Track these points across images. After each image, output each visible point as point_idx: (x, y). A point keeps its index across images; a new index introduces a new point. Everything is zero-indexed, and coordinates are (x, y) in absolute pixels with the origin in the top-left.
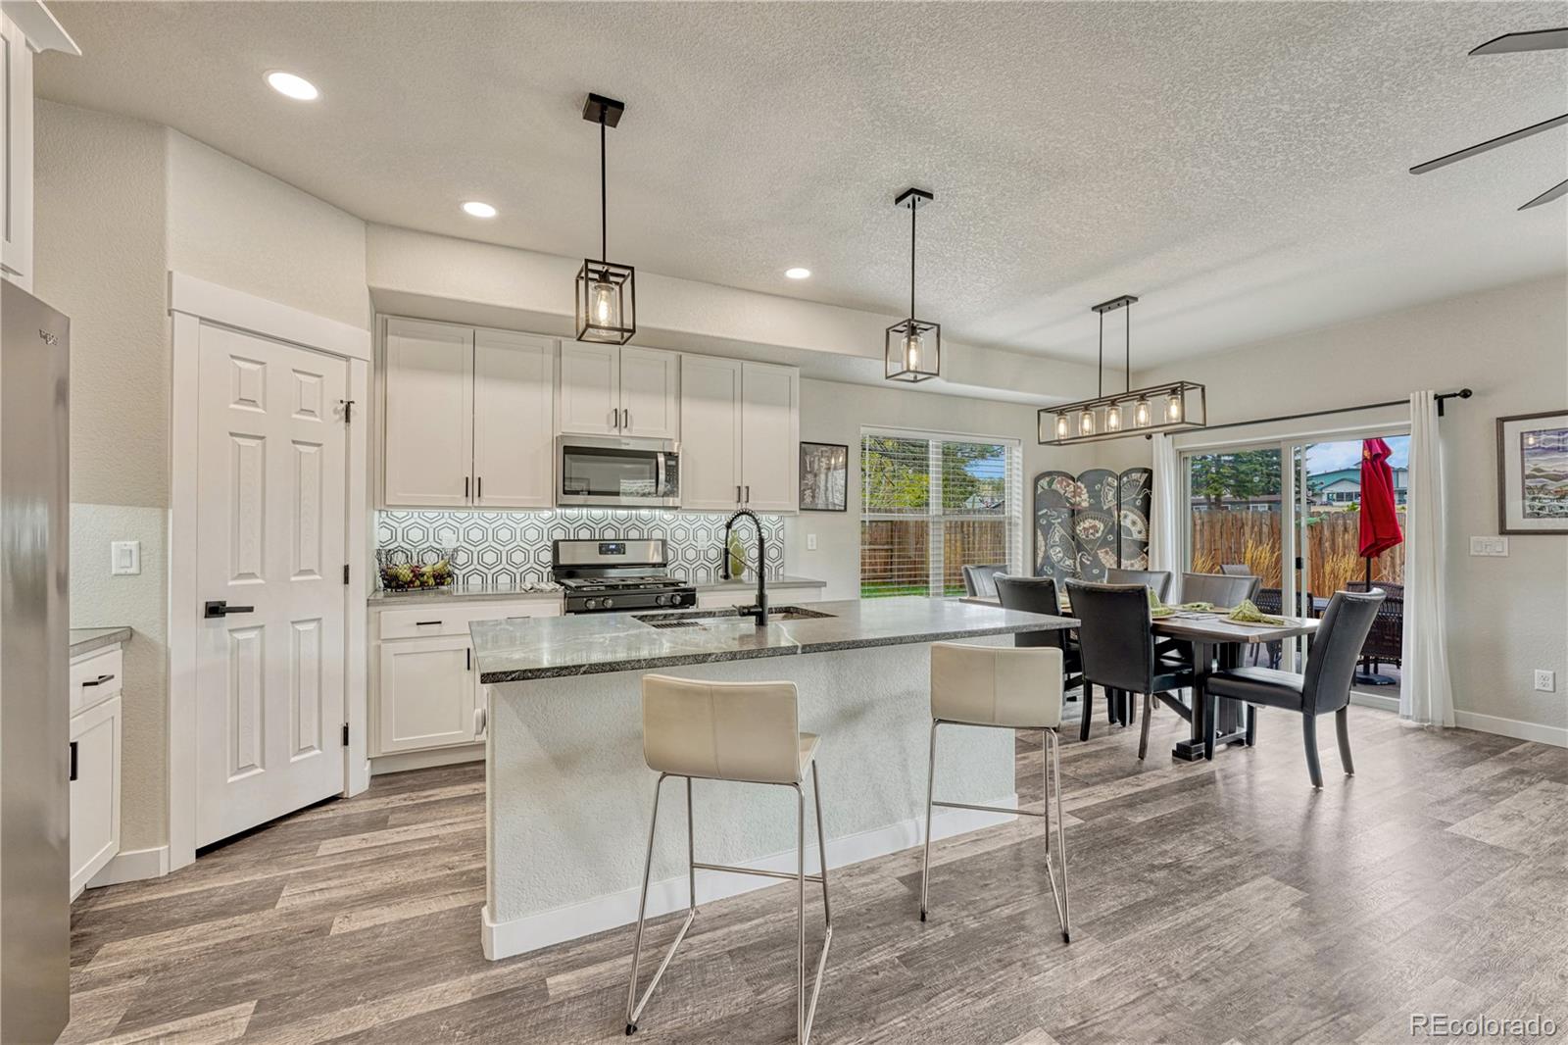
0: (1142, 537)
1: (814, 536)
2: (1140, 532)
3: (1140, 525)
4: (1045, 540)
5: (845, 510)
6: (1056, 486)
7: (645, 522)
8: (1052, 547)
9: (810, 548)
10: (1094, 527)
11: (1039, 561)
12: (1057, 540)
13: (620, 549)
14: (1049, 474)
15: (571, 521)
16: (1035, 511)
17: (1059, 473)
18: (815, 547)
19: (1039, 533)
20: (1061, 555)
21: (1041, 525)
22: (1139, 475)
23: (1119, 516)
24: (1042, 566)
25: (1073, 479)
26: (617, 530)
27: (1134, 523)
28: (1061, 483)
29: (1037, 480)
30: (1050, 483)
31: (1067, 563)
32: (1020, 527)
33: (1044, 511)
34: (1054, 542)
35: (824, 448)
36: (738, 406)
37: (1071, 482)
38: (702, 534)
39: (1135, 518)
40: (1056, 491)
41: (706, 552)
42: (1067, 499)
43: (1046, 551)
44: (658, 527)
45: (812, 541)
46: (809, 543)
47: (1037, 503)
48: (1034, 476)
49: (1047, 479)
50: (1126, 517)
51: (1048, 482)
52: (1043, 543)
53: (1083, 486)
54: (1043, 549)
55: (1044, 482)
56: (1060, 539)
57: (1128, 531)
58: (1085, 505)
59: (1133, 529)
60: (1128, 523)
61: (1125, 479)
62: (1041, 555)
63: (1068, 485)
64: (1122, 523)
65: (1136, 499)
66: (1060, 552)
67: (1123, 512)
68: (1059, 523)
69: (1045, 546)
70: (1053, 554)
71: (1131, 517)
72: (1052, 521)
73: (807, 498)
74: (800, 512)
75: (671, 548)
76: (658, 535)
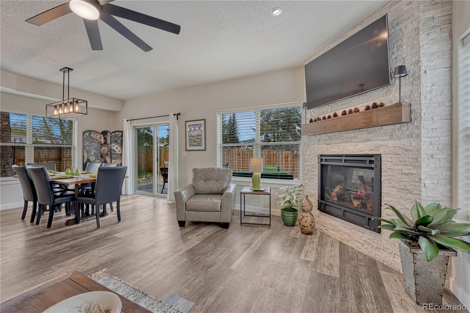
0: (120, 152)
2: (119, 151)
3: (119, 149)
4: (87, 154)
6: (92, 135)
8: (90, 156)
10: (105, 149)
11: (85, 161)
12: (93, 154)
14: (88, 131)
16: (83, 143)
17: (93, 131)
19: (85, 151)
20: (95, 159)
21: (86, 148)
22: (119, 133)
23: (111, 146)
25: (99, 133)
27: (117, 148)
28: (94, 134)
29: (84, 133)
31: (97, 161)
32: (77, 149)
33: (87, 144)
37: (98, 134)
39: (117, 146)
40: (92, 137)
42: (97, 140)
43: (88, 158)
47: (84, 141)
48: (84, 131)
49: (88, 133)
50: (113, 146)
51: (89, 134)
52: (86, 155)
53: (102, 136)
54: (86, 157)
55: (87, 134)
56: (94, 153)
57: (115, 151)
58: (103, 142)
59: (117, 150)
60: (114, 148)
61: (113, 134)
62: (85, 159)
63: (98, 135)
64: (112, 148)
65: (117, 141)
66: (94, 158)
67: (112, 145)
68: (93, 148)
69: (88, 156)
70: (91, 158)
71: (116, 146)
72: (91, 147)
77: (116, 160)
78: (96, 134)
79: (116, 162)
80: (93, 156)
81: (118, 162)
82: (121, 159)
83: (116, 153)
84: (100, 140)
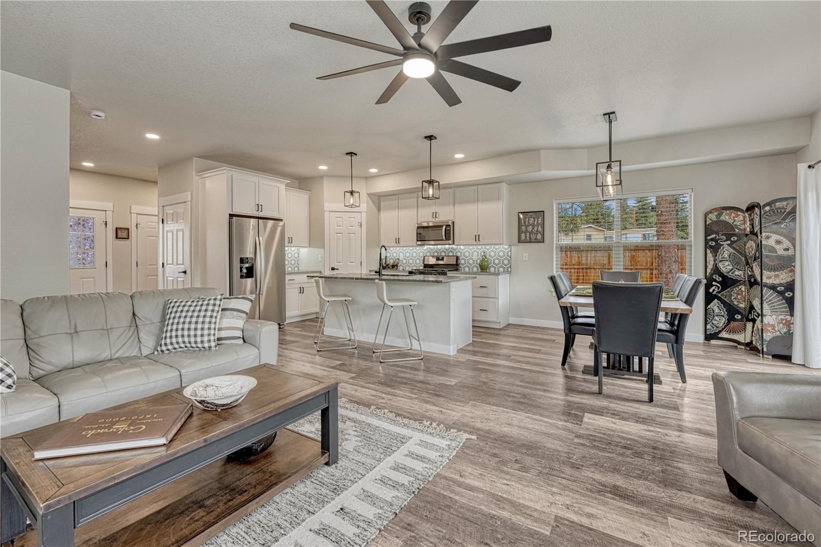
0: (788, 253)
1: (527, 254)
3: (786, 243)
4: (715, 256)
5: (544, 242)
6: (725, 217)
7: (454, 250)
8: (721, 261)
9: (524, 260)
10: (752, 246)
11: (709, 271)
12: (726, 256)
13: (443, 259)
14: (716, 209)
15: (432, 250)
16: (706, 236)
17: (728, 208)
18: (527, 259)
19: (708, 251)
20: (731, 267)
21: (711, 247)
22: (787, 203)
23: (762, 237)
24: (712, 275)
25: (742, 210)
26: (438, 252)
27: (779, 242)
28: (729, 215)
29: (706, 215)
30: (719, 216)
31: (737, 273)
32: (695, 248)
33: (713, 236)
34: (724, 257)
35: (531, 214)
36: (476, 203)
37: (740, 213)
38: (475, 254)
39: (780, 238)
40: (725, 222)
41: (477, 261)
43: (716, 265)
44: (459, 251)
45: (526, 256)
46: (524, 258)
47: (708, 230)
48: (706, 211)
49: (716, 213)
50: (768, 237)
51: (717, 216)
52: (712, 259)
53: (747, 215)
54: (712, 263)
55: (714, 215)
56: (729, 256)
57: (772, 249)
58: (748, 229)
59: (778, 247)
60: (771, 242)
61: (767, 209)
62: (710, 267)
63: (738, 216)
64: (763, 242)
65: (781, 223)
66: (728, 265)
67: (764, 234)
68: (728, 244)
69: (715, 260)
71: (776, 237)
72: (721, 243)
73: (523, 237)
74: (519, 244)
75: (463, 259)
76: (459, 254)
77: (776, 273)
78: (733, 215)
79: (777, 276)
80: (727, 260)
81: (781, 277)
82: (793, 271)
83: (777, 253)
84: (744, 226)
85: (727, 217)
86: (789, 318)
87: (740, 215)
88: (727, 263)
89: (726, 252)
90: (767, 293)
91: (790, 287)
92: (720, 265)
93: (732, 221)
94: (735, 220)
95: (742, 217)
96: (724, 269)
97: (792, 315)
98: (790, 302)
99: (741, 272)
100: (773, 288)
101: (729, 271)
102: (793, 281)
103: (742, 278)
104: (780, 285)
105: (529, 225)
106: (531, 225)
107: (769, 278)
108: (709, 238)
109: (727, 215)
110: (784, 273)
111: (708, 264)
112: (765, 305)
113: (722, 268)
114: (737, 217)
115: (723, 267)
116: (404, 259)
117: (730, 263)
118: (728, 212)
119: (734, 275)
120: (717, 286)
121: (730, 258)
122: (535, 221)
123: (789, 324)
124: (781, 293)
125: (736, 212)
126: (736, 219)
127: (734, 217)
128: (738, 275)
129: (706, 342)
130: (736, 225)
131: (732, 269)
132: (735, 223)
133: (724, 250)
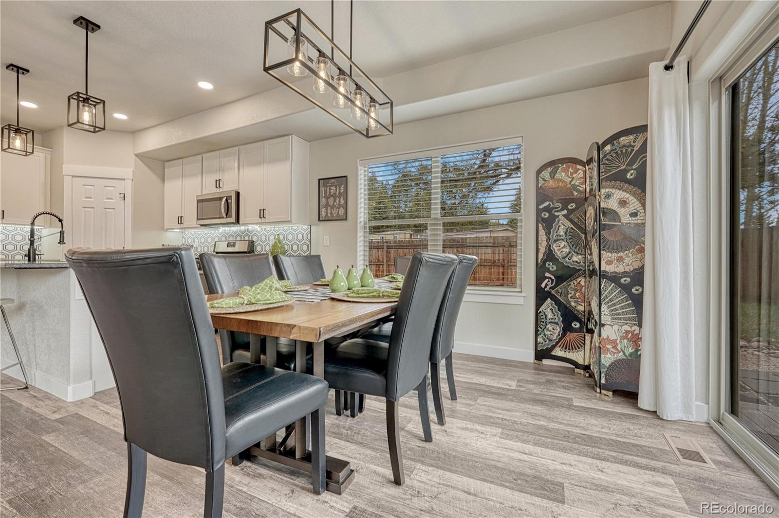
1: (328, 238)
3: (633, 205)
4: (548, 233)
5: (346, 219)
6: (561, 174)
8: (555, 241)
12: (562, 233)
14: (551, 163)
15: (227, 233)
16: (538, 205)
17: (564, 160)
19: (540, 227)
20: (567, 250)
21: (544, 220)
24: (544, 262)
25: (580, 162)
28: (566, 171)
29: (539, 172)
30: (553, 175)
31: (575, 258)
33: (547, 204)
34: (559, 236)
35: (333, 181)
36: (262, 166)
37: (579, 167)
39: (624, 195)
40: (562, 182)
43: (549, 247)
44: (250, 234)
46: (325, 241)
47: (540, 196)
49: (549, 170)
52: (545, 238)
54: (544, 244)
55: (545, 173)
56: (566, 233)
57: (615, 216)
58: (588, 190)
59: (622, 211)
60: (612, 204)
61: (608, 148)
62: (542, 250)
63: (576, 171)
64: (602, 205)
65: (626, 171)
66: (564, 247)
67: (602, 192)
68: (564, 215)
69: (548, 240)
70: (556, 248)
71: (619, 194)
72: (556, 214)
73: (323, 214)
74: (319, 222)
75: (259, 244)
76: (255, 239)
77: (619, 255)
78: (570, 170)
79: (620, 259)
80: (563, 240)
81: (627, 260)
82: (642, 250)
83: (620, 222)
84: (584, 186)
85: (563, 174)
86: (636, 328)
87: (579, 169)
88: (563, 244)
89: (562, 227)
90: (609, 288)
91: (638, 277)
92: (555, 247)
93: (570, 179)
94: (574, 178)
95: (582, 172)
96: (559, 253)
97: (640, 325)
98: (638, 302)
99: (580, 257)
100: (615, 279)
101: (565, 255)
102: (643, 267)
103: (582, 266)
104: (625, 274)
105: (331, 196)
106: (332, 196)
107: (609, 263)
108: (541, 207)
109: (563, 170)
110: (630, 255)
111: (540, 247)
112: (604, 308)
113: (556, 251)
114: (576, 173)
115: (559, 250)
116: (199, 245)
117: (566, 244)
118: (564, 166)
119: (571, 261)
120: (550, 278)
121: (566, 236)
122: (336, 190)
123: (636, 340)
124: (626, 288)
125: (574, 165)
126: (574, 175)
127: (572, 174)
128: (576, 262)
129: (536, 362)
130: (574, 185)
131: (569, 253)
132: (573, 183)
133: (560, 224)
